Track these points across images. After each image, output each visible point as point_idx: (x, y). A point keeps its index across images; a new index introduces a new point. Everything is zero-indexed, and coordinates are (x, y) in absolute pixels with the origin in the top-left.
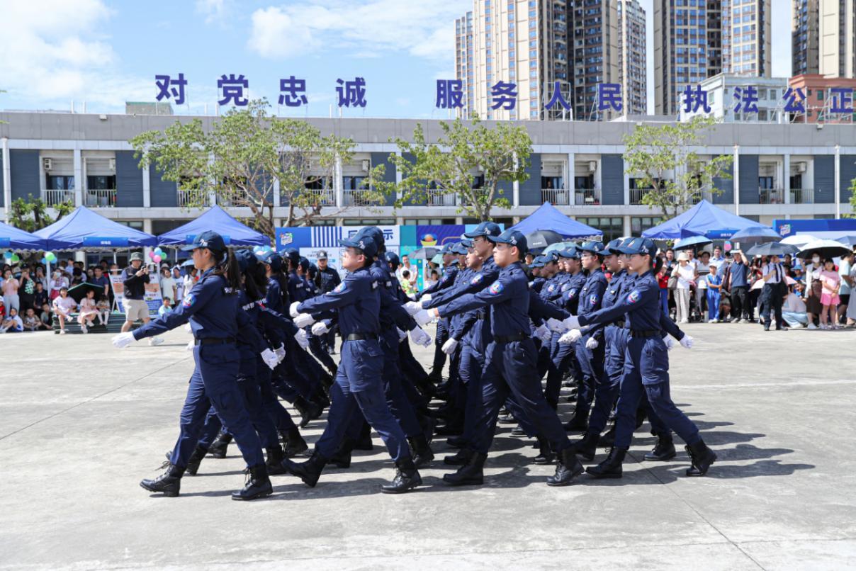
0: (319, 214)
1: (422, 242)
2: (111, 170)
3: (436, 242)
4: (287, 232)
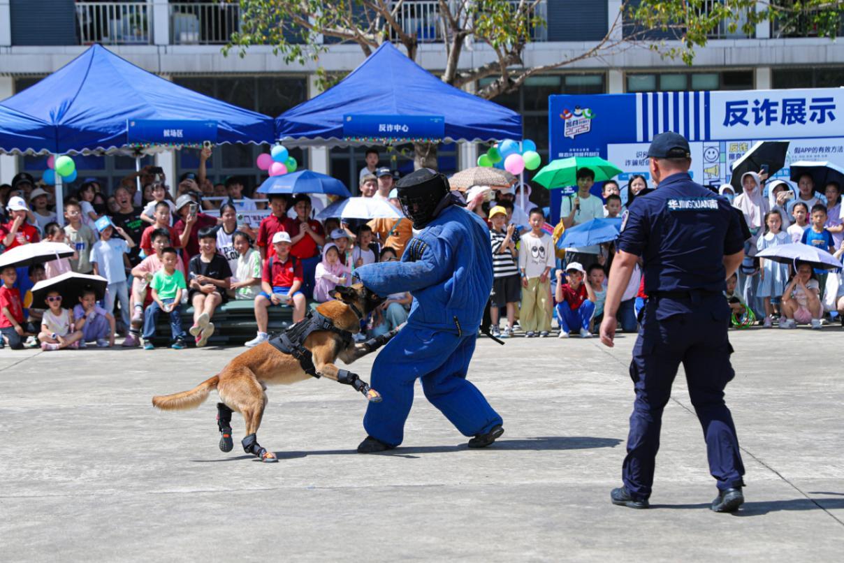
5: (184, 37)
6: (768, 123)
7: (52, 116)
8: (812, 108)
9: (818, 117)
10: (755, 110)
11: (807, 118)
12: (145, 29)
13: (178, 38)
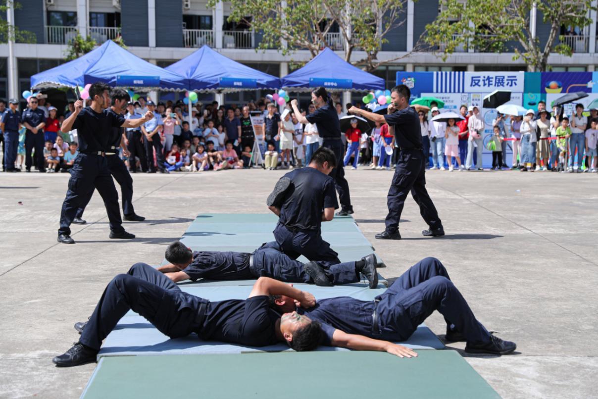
0: (375, 58)
1: (547, 90)
2: (115, 7)
3: (561, 89)
4: (409, 77)
5: (228, 45)
6: (489, 86)
7: (187, 74)
8: (507, 80)
9: (510, 84)
10: (484, 81)
11: (505, 84)
12: (212, 41)
13: (226, 45)
